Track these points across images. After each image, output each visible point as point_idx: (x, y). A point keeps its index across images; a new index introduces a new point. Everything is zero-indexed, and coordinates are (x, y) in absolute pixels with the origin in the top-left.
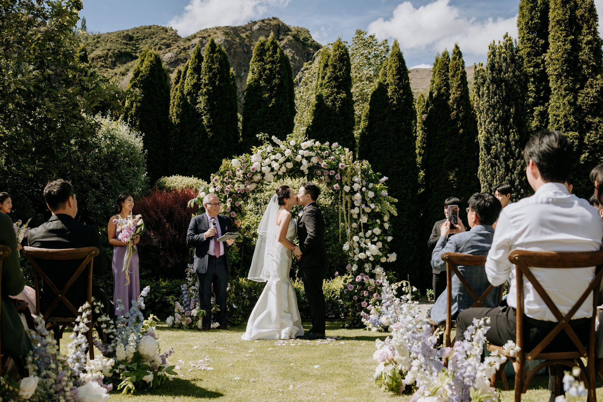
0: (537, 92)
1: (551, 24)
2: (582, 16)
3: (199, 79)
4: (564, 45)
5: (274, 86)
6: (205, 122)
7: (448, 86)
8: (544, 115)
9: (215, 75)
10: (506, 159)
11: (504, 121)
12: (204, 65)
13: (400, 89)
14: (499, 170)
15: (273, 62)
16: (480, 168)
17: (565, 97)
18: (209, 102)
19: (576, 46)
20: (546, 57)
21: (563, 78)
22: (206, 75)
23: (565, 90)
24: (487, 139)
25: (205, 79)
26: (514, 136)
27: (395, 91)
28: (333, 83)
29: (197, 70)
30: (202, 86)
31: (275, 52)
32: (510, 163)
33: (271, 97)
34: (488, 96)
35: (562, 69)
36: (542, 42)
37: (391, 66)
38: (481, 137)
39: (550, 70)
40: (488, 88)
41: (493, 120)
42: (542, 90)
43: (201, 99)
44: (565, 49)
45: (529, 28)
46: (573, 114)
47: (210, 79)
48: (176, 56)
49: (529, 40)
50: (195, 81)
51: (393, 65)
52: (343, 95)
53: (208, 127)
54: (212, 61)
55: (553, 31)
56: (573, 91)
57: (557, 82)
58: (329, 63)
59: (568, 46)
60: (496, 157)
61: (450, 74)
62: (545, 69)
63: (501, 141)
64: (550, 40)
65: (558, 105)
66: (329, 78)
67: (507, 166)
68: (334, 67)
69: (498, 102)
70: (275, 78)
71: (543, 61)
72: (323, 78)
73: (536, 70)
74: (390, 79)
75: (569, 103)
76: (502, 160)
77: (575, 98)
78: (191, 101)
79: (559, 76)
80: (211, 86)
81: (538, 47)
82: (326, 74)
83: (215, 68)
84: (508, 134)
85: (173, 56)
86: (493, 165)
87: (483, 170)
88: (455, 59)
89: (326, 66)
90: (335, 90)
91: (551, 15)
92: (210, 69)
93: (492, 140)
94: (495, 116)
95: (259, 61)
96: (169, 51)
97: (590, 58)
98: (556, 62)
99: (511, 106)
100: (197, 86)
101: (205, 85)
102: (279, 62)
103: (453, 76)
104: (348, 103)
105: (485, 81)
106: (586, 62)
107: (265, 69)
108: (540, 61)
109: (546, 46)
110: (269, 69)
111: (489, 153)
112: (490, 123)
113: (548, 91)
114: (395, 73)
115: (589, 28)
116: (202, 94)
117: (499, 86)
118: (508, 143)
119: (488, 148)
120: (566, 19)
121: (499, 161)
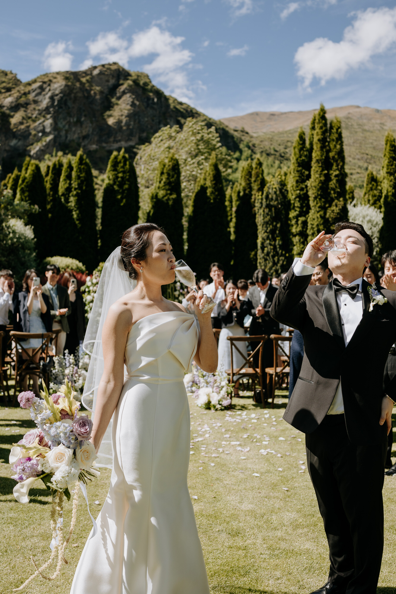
0: (301, 207)
1: (314, 160)
2: (333, 157)
3: (70, 184)
4: (320, 177)
5: (125, 190)
6: (75, 216)
7: (251, 189)
8: (305, 223)
9: (82, 182)
10: (273, 257)
11: (273, 232)
12: (74, 174)
13: (216, 191)
14: (269, 263)
15: (124, 172)
16: (259, 261)
17: (318, 212)
18: (78, 202)
19: (328, 178)
20: (309, 183)
21: (318, 199)
22: (75, 181)
23: (319, 207)
24: (262, 244)
25: (75, 185)
26: (279, 242)
27: (212, 193)
28: (167, 187)
29: (69, 177)
30: (73, 189)
31: (125, 164)
32: (276, 259)
33: (122, 198)
34: (263, 216)
35: (318, 194)
36: (307, 173)
37: (209, 174)
38: (259, 241)
39: (310, 193)
40: (264, 211)
41: (266, 232)
42: (304, 207)
43: (72, 199)
44: (321, 180)
45: (298, 163)
46: (323, 224)
47: (79, 184)
48: (16, 101)
49: (298, 171)
50: (67, 185)
51: (211, 173)
52: (174, 196)
53: (77, 220)
54: (80, 171)
55: (315, 167)
56: (324, 208)
57: (314, 201)
58: (165, 171)
59: (323, 178)
60: (268, 254)
61: (253, 179)
62: (307, 191)
63: (270, 245)
64: (312, 173)
65: (314, 217)
66: (165, 183)
67: (274, 261)
68: (168, 174)
69: (269, 220)
70: (125, 184)
71: (306, 186)
72: (160, 182)
73: (302, 193)
74: (208, 183)
75: (321, 216)
76: (271, 257)
77: (325, 213)
78: (65, 200)
79: (315, 198)
80: (79, 190)
81: (304, 176)
82: (162, 179)
83: (82, 177)
84: (275, 240)
85: (14, 100)
86: (266, 260)
87: (260, 263)
88: (256, 168)
89: (162, 173)
90: (169, 192)
91: (314, 155)
92: (78, 177)
93: (265, 245)
94: (267, 229)
95: (113, 171)
96: (10, 96)
97: (336, 187)
98: (314, 188)
99: (277, 223)
100: (69, 190)
101: (75, 189)
102: (129, 172)
103: (255, 181)
104: (179, 201)
105: (262, 206)
106: (333, 189)
107: (117, 177)
108: (304, 186)
109: (309, 177)
110: (122, 177)
111: (263, 252)
112: (264, 233)
113: (309, 208)
114: (212, 179)
115: (337, 166)
116: (73, 196)
117: (270, 210)
118: (275, 246)
119: (263, 248)
120: (323, 159)
121: (269, 258)
